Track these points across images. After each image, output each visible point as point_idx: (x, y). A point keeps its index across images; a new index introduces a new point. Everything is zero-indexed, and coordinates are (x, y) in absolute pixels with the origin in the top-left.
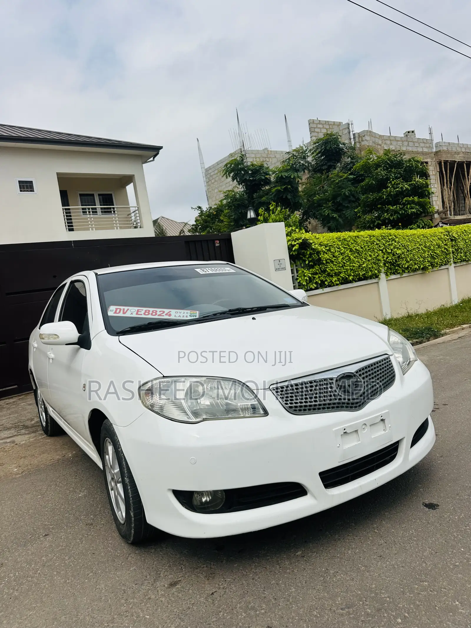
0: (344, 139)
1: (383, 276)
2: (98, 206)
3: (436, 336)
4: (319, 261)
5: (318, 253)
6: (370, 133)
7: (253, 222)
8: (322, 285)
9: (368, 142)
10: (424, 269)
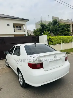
0: (58, 20)
1: (61, 43)
2: (19, 29)
3: (69, 54)
4: (52, 41)
5: (52, 40)
6: (62, 19)
7: (43, 35)
8: (52, 45)
9: (61, 21)
10: (68, 42)
